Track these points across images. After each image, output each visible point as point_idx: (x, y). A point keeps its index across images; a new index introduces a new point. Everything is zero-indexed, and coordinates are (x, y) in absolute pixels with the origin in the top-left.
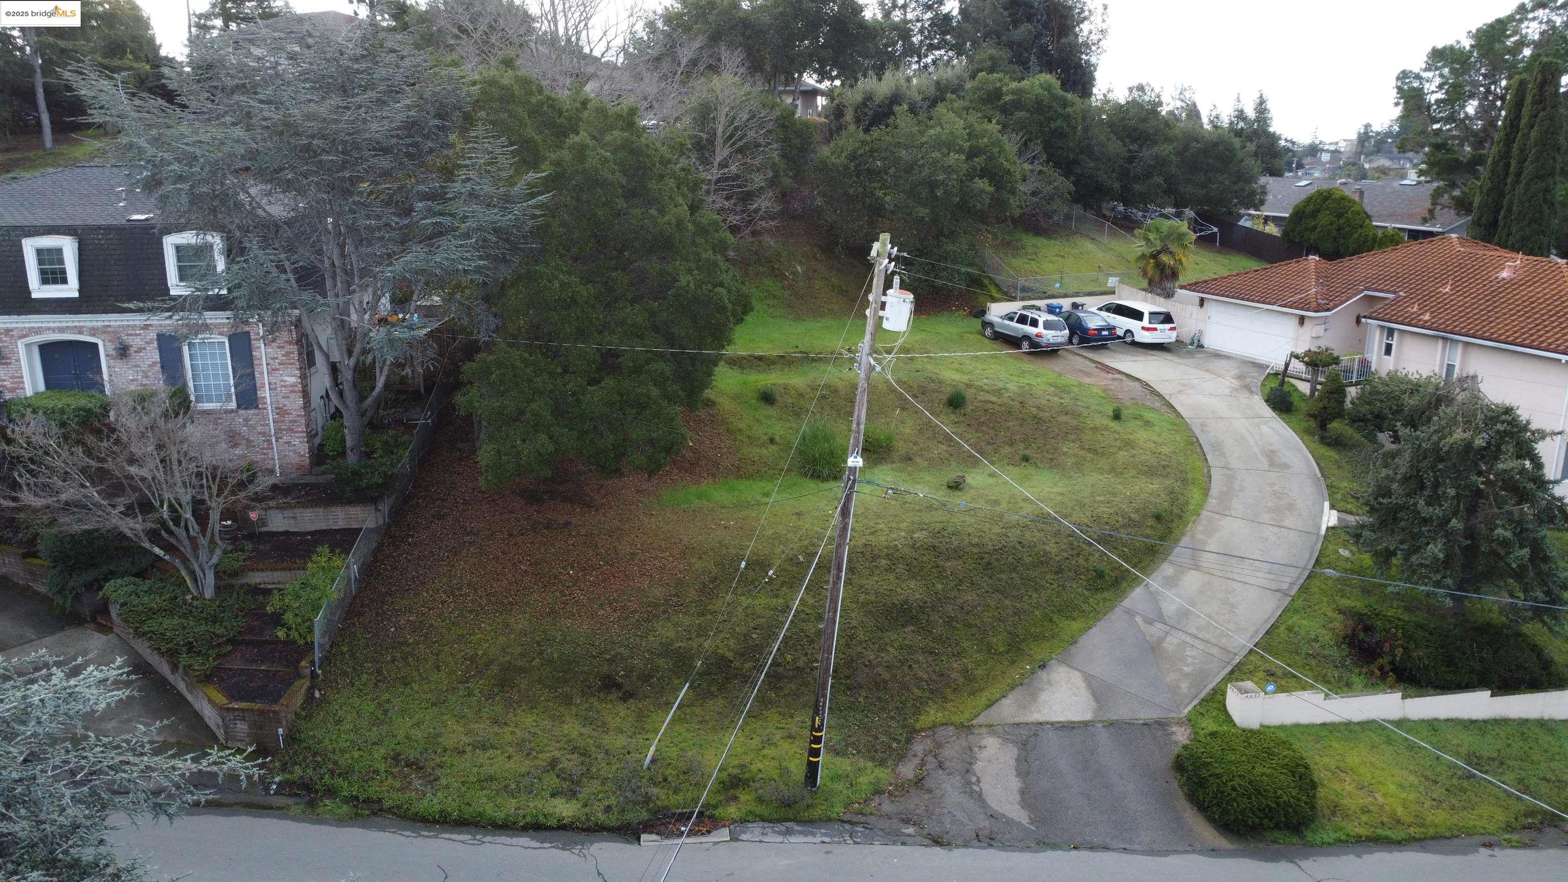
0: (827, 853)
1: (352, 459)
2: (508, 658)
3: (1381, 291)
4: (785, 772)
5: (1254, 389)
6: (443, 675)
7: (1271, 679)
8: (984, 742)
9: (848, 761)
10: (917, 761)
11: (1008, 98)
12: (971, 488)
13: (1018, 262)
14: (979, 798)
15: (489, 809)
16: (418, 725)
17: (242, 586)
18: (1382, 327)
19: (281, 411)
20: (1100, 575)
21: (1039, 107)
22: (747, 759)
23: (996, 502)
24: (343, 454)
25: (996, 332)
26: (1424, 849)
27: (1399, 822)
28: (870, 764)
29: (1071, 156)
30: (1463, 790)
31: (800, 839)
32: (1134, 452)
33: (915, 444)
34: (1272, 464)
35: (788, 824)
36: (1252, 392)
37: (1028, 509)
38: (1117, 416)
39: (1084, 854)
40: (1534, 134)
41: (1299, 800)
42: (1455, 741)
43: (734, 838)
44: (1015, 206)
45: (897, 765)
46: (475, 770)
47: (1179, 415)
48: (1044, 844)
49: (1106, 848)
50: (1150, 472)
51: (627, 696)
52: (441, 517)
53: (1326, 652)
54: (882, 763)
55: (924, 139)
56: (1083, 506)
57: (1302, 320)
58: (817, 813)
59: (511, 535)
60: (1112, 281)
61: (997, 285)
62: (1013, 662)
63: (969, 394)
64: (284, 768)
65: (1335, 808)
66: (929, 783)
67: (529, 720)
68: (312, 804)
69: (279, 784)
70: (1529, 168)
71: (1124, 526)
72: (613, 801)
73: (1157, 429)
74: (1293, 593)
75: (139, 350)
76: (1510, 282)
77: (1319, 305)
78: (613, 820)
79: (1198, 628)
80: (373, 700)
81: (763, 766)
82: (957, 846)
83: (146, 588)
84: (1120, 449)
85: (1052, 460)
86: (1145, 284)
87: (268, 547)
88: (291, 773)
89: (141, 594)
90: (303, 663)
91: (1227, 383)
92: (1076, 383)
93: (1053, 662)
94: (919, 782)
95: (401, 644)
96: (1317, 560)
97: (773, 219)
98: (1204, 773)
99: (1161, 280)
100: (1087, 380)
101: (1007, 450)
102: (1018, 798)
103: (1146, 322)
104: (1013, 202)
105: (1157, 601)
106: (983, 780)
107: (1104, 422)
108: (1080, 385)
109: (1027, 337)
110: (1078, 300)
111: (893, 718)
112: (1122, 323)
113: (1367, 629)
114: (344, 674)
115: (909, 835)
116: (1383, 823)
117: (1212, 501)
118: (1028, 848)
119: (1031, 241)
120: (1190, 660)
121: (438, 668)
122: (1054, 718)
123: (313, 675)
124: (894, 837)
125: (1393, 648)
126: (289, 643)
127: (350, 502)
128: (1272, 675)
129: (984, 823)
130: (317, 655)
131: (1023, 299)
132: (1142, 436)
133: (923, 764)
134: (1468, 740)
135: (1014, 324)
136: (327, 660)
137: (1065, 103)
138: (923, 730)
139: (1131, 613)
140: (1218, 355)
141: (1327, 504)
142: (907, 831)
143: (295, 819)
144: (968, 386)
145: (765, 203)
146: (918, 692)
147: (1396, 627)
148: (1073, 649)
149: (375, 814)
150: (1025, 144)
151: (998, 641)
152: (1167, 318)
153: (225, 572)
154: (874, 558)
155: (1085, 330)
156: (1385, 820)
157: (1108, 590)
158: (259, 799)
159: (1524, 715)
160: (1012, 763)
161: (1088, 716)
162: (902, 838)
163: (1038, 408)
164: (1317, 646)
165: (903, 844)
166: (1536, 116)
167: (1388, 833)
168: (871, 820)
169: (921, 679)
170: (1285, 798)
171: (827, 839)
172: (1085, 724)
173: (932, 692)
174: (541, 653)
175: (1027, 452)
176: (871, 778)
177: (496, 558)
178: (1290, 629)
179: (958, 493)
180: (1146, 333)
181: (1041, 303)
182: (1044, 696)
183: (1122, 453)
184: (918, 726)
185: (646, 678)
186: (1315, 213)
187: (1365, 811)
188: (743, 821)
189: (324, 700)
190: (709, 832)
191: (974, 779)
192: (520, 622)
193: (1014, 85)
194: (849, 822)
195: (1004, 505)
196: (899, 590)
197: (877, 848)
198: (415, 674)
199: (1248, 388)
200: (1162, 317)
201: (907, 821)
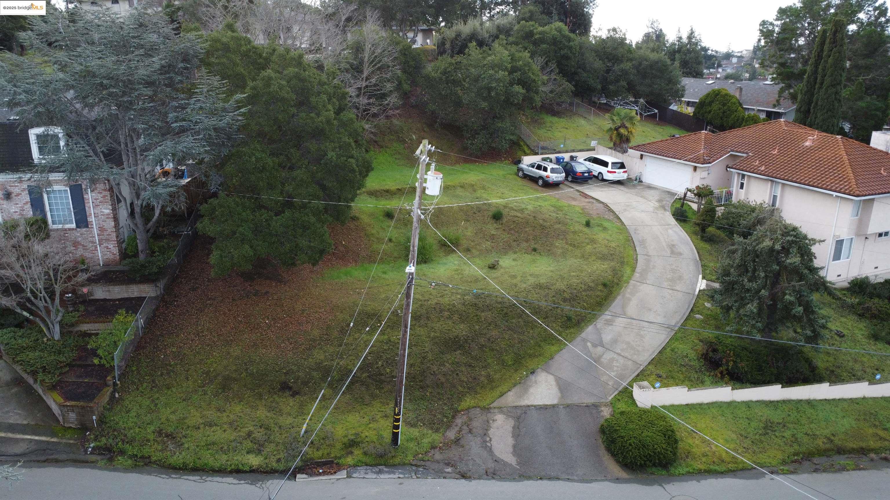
0: (401, 484)
1: (142, 257)
2: (227, 373)
3: (740, 152)
4: (380, 437)
5: (667, 208)
6: (190, 382)
7: (659, 379)
8: (496, 417)
9: (417, 430)
10: (457, 429)
11: (537, 36)
12: (502, 268)
13: (541, 132)
14: (490, 451)
15: (211, 462)
16: (173, 412)
17: (77, 332)
18: (739, 174)
19: (102, 229)
20: (569, 319)
21: (554, 42)
22: (360, 429)
23: (514, 277)
24: (136, 255)
25: (524, 174)
26: (735, 477)
27: (723, 461)
28: (430, 432)
29: (573, 70)
30: (762, 442)
31: (387, 476)
32: (595, 246)
33: (473, 241)
34: (672, 252)
35: (380, 467)
36: (665, 210)
37: (532, 280)
38: (588, 224)
39: (545, 482)
40: (830, 60)
41: (667, 450)
42: (760, 414)
43: (349, 476)
44: (538, 100)
45: (445, 432)
46: (204, 438)
47: (623, 223)
48: (523, 477)
49: (558, 479)
50: (603, 258)
51: (295, 394)
52: (194, 289)
53: (692, 363)
54: (437, 431)
55: (485, 62)
56: (563, 278)
57: (695, 168)
58: (397, 460)
59: (233, 300)
60: (593, 143)
61: (528, 146)
62: (516, 370)
63: (505, 212)
64: (96, 439)
65: (688, 454)
66: (462, 442)
67: (238, 408)
68: (111, 460)
69: (94, 448)
70: (828, 80)
71: (585, 291)
72: (282, 456)
73: (610, 232)
74: (677, 328)
75: (18, 195)
76: (810, 148)
77: (704, 160)
78: (281, 467)
79: (621, 350)
80: (149, 398)
81: (369, 434)
82: (475, 479)
83: (20, 334)
84: (588, 244)
85: (549, 250)
86: (612, 145)
87: (93, 308)
88: (99, 441)
89: (17, 338)
90: (109, 378)
91: (652, 205)
92: (567, 205)
93: (539, 370)
94: (457, 441)
95: (166, 365)
96: (692, 310)
97: (397, 108)
98: (615, 436)
99: (621, 143)
100: (574, 203)
101: (524, 245)
102: (511, 450)
103: (609, 168)
104: (537, 99)
105: (600, 334)
106: (493, 440)
107: (581, 228)
108: (569, 206)
109: (541, 177)
110: (574, 154)
111: (445, 404)
112: (597, 168)
113: (715, 351)
114: (133, 383)
115: (448, 473)
116: (714, 462)
117: (637, 275)
118: (514, 480)
119: (549, 119)
120: (615, 369)
121: (187, 379)
122: (536, 403)
123: (115, 384)
124: (440, 474)
125: (727, 362)
126: (101, 366)
127: (141, 282)
128: (660, 377)
129: (491, 465)
130: (117, 373)
131: (542, 154)
132: (601, 236)
133: (460, 431)
134: (767, 413)
135: (534, 170)
136: (122, 376)
137: (569, 40)
138: (462, 410)
139: (585, 340)
140: (650, 187)
141: (701, 276)
142: (447, 470)
143: (100, 468)
144: (505, 207)
145: (393, 100)
146: (460, 388)
147: (730, 350)
148: (551, 362)
149: (146, 465)
150: (546, 63)
151: (509, 359)
152: (622, 166)
153: (67, 324)
154: (441, 311)
155: (574, 173)
156: (715, 460)
157: (573, 328)
158: (82, 457)
159: (800, 398)
160: (511, 429)
161: (555, 402)
162: (444, 475)
163: (544, 220)
164: (686, 360)
165: (444, 478)
166: (831, 50)
167: (717, 468)
168: (428, 464)
169: (463, 381)
170: (659, 450)
171: (401, 476)
172: (553, 406)
173: (469, 388)
174: (247, 369)
175: (536, 246)
176: (430, 440)
177: (225, 314)
178: (672, 350)
179: (494, 271)
180: (610, 174)
181: (553, 156)
182: (532, 390)
183: (589, 246)
184: (459, 409)
185: (305, 384)
186: (710, 103)
187: (705, 455)
188: (355, 466)
189: (121, 399)
190: (335, 473)
191: (488, 439)
192: (236, 351)
193: (540, 29)
194: (416, 465)
195: (519, 278)
196: (454, 330)
197: (430, 480)
198: (174, 382)
199: (663, 208)
200: (619, 165)
201: (448, 464)
